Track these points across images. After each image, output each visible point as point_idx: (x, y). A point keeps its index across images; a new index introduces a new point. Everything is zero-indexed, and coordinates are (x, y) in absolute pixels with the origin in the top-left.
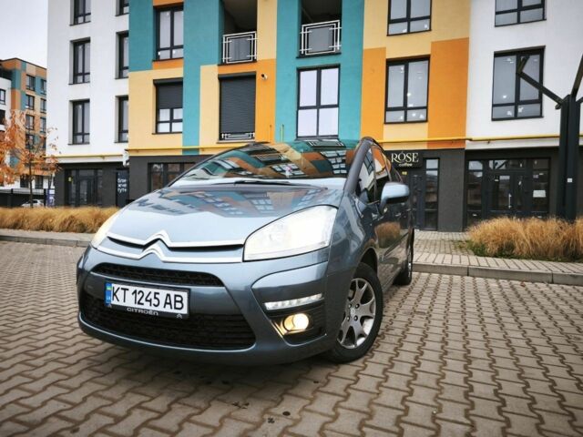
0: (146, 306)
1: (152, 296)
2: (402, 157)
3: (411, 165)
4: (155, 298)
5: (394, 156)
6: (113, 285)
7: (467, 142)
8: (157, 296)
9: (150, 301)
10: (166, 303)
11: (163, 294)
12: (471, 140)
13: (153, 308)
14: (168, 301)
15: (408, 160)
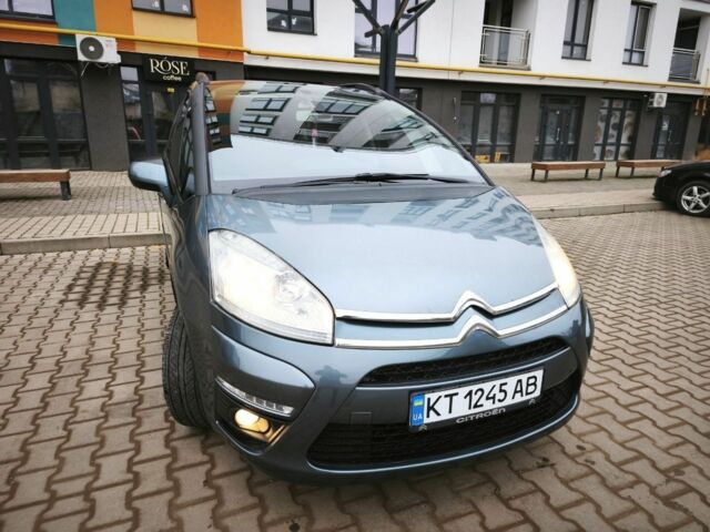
0: (488, 405)
1: (496, 391)
2: (166, 66)
3: (180, 79)
4: (501, 391)
5: (155, 64)
6: (427, 396)
7: (245, 54)
8: (504, 388)
9: (493, 398)
10: (516, 392)
11: (511, 382)
12: (249, 52)
13: (498, 405)
14: (519, 389)
15: (176, 71)
